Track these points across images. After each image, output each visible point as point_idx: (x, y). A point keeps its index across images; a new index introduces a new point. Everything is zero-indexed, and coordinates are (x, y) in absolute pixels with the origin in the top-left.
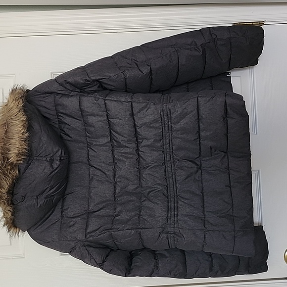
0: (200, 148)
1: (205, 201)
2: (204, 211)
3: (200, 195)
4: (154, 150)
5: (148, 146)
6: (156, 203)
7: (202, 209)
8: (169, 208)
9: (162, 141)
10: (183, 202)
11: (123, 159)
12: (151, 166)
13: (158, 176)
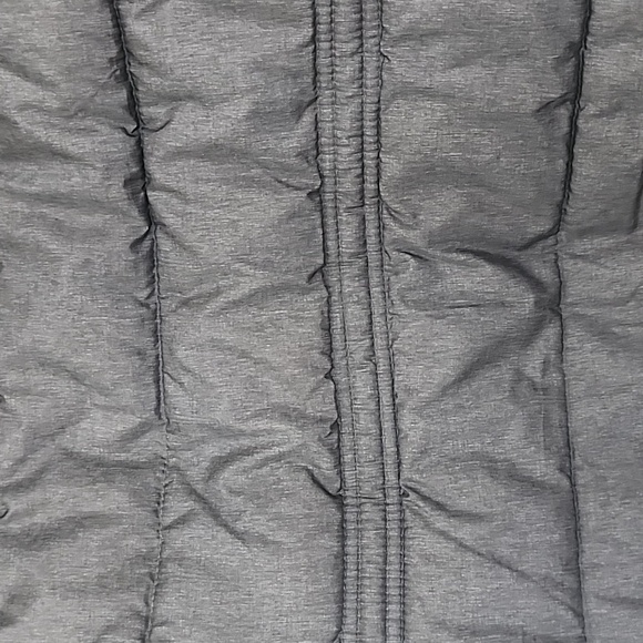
0: (569, 170)
1: (590, 524)
2: (578, 594)
3: (554, 489)
4: (250, 183)
5: (211, 152)
6: (263, 541)
7: (570, 581)
8: (351, 573)
9: (308, 118)
10: (442, 533)
11: (42, 236)
12: (234, 295)
13: (276, 360)
